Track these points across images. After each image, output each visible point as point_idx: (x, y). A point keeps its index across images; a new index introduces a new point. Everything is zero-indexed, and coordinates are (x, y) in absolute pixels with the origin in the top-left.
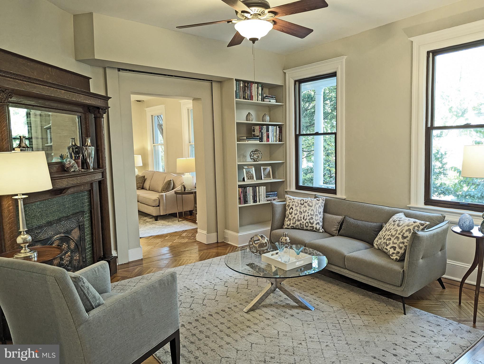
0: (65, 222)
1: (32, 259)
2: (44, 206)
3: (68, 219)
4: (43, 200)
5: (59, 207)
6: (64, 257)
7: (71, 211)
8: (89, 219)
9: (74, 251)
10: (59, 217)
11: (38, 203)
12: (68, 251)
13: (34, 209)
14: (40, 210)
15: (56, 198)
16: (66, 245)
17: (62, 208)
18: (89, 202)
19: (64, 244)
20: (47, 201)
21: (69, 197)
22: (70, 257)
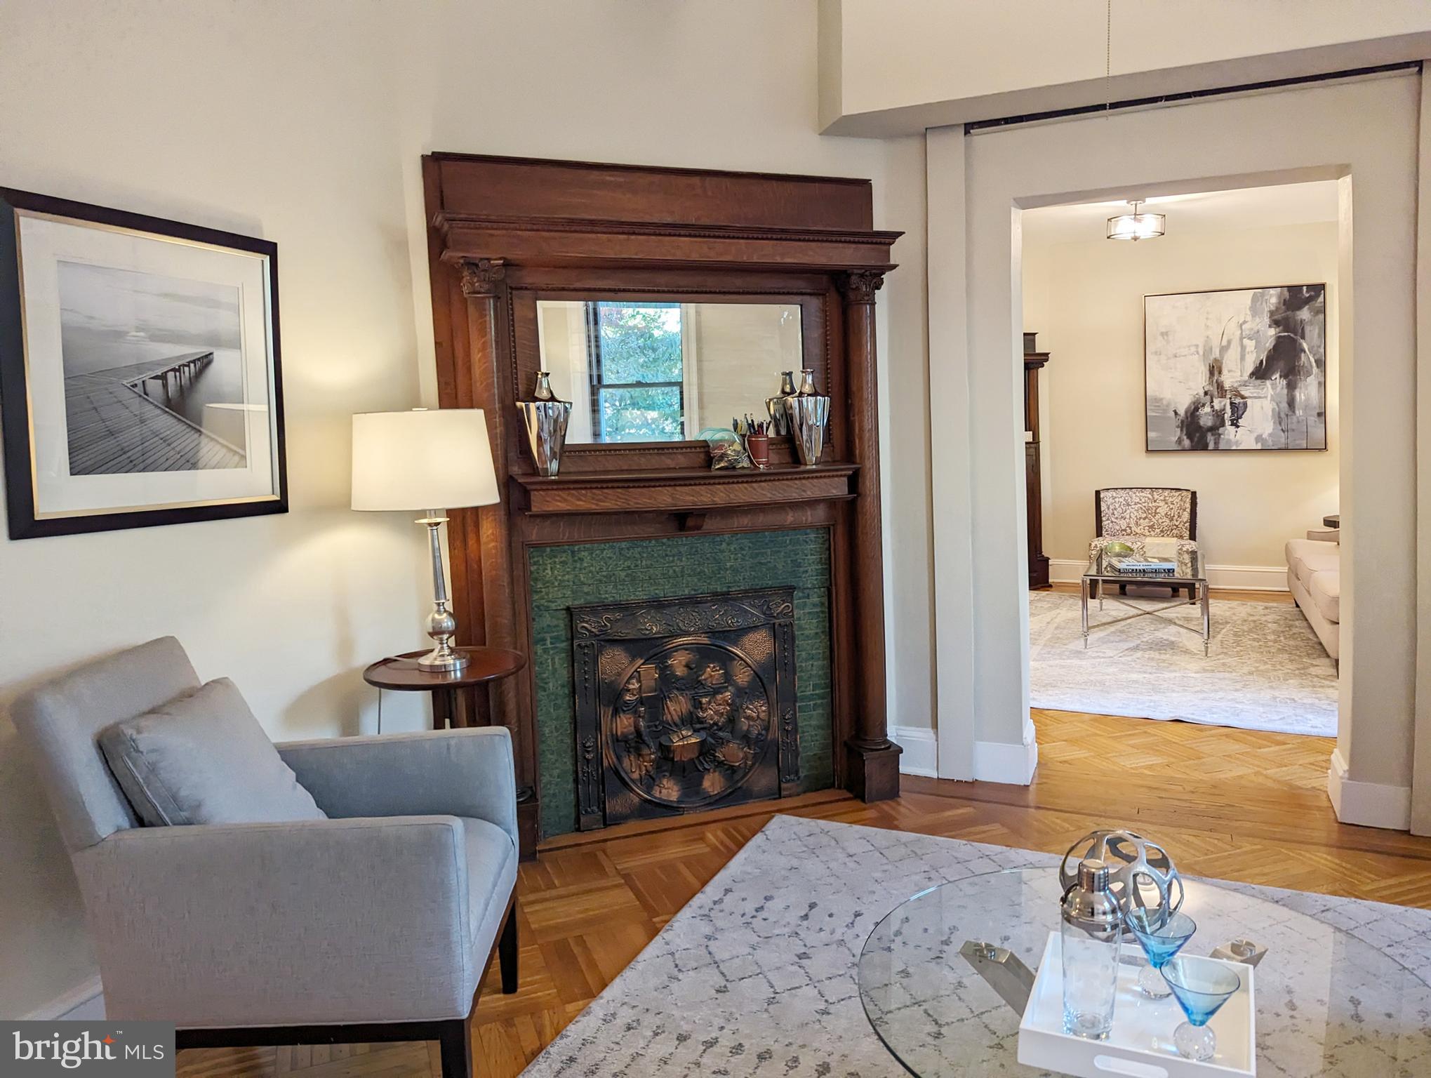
0: (714, 605)
1: (448, 676)
2: (645, 555)
3: (726, 601)
4: (643, 539)
5: (697, 563)
6: (709, 703)
7: (744, 579)
8: (822, 612)
9: (746, 693)
10: (695, 590)
11: (624, 545)
12: (727, 687)
13: (610, 558)
14: (628, 563)
15: (686, 537)
16: (719, 671)
17: (708, 567)
18: (826, 564)
19: (709, 667)
20: (653, 542)
21: (737, 540)
22: (729, 705)
